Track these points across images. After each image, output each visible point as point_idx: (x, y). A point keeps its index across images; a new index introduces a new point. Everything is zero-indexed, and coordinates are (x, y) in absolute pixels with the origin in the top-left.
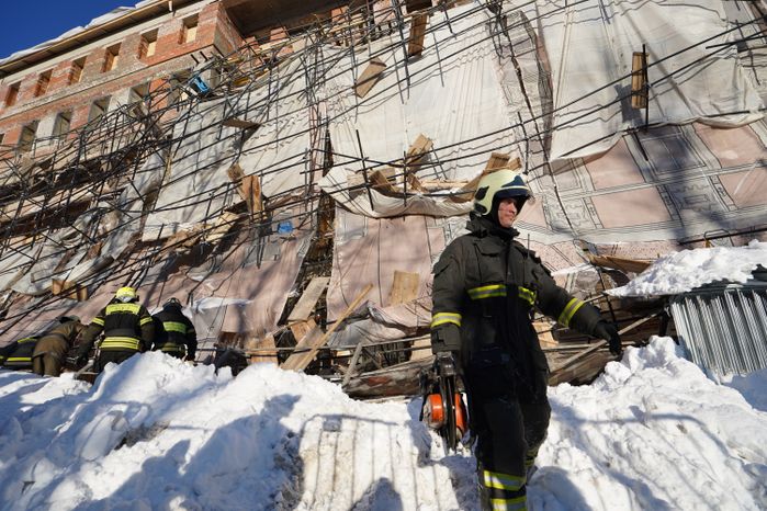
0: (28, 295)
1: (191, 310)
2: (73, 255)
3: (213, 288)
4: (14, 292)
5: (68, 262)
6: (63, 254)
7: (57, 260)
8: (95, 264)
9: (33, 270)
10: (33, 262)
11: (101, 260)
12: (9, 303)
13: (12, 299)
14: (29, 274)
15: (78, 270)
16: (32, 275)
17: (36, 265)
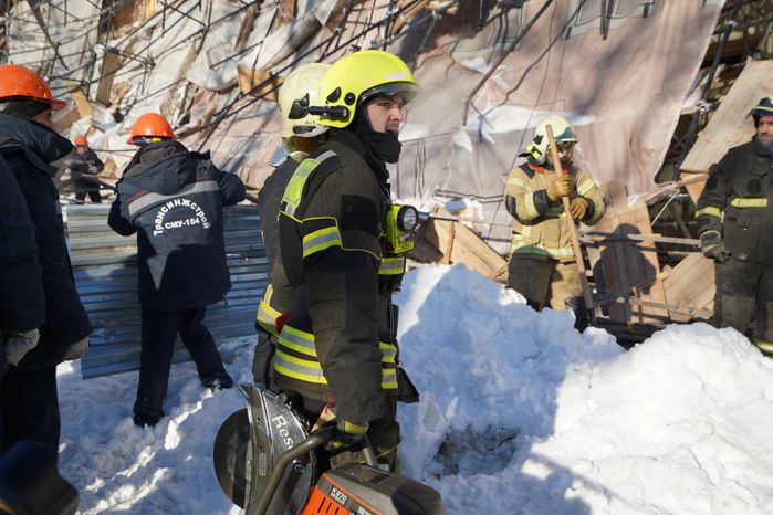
0: (210, 90)
1: (471, 134)
2: (256, 15)
3: (507, 87)
4: (190, 83)
5: (252, 29)
6: (243, 16)
7: (237, 27)
8: (291, 37)
9: (207, 45)
10: (205, 31)
11: (299, 27)
12: (188, 102)
13: (191, 95)
14: (203, 52)
15: (269, 47)
16: (208, 53)
17: (209, 36)
